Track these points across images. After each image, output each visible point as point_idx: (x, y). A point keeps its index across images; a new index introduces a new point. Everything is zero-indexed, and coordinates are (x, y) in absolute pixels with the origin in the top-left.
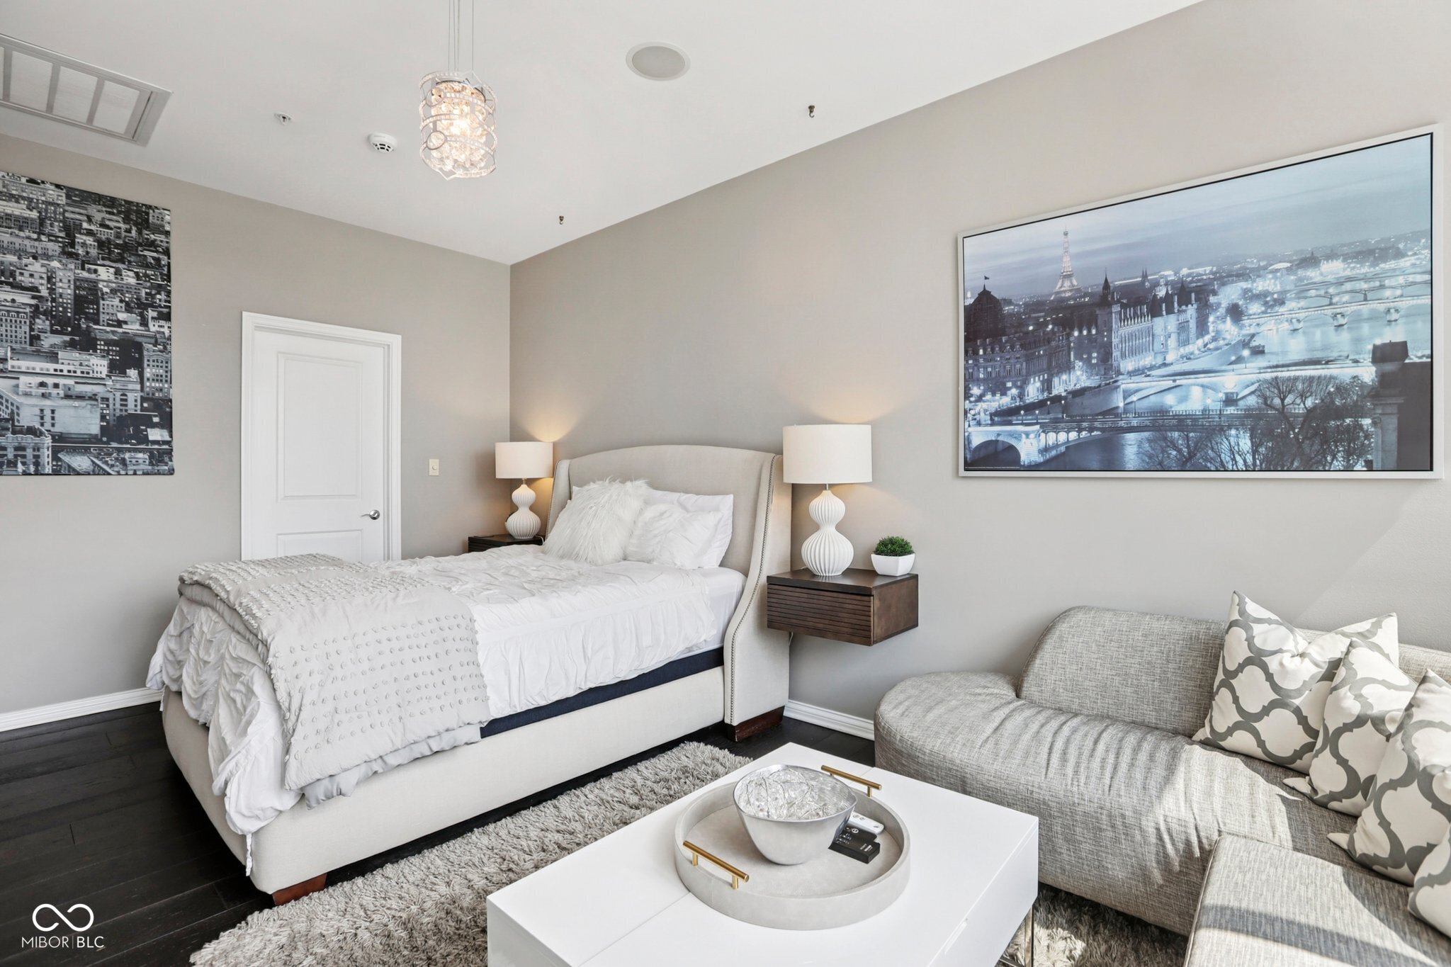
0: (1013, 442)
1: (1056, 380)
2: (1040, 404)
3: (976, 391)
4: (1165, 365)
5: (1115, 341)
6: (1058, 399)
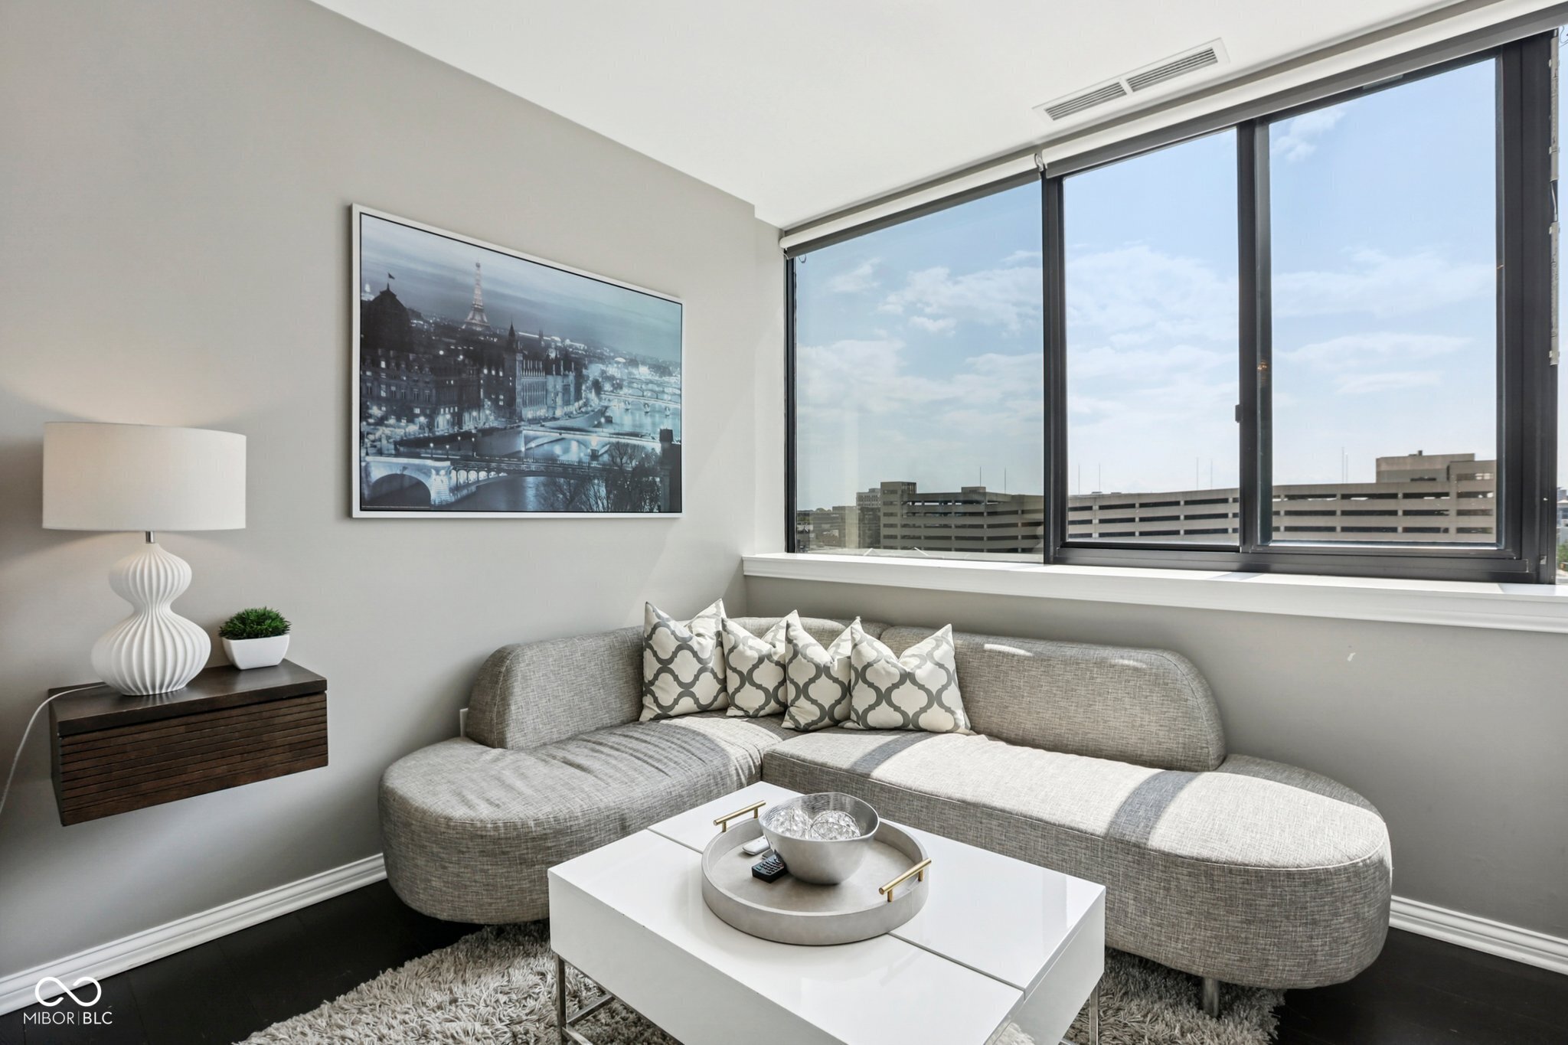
0: (422, 478)
1: (466, 416)
2: (451, 439)
3: (376, 411)
4: (554, 419)
5: (518, 388)
6: (467, 435)
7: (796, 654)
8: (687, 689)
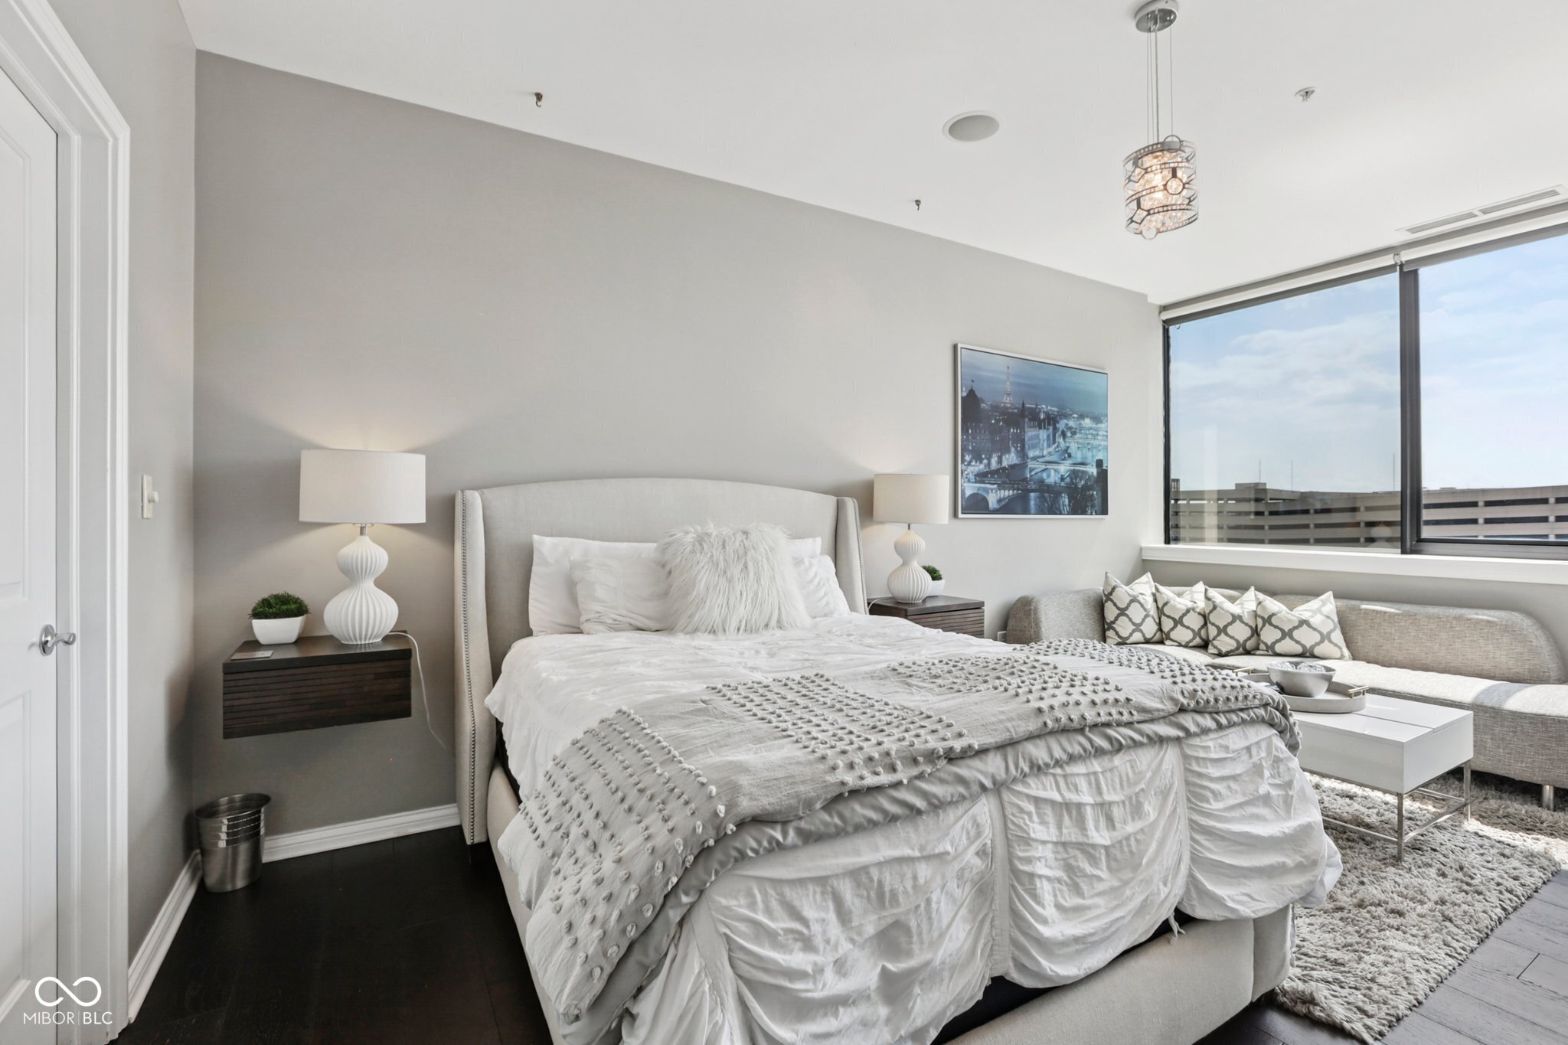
0: (985, 495)
1: (1004, 457)
2: (996, 472)
3: (967, 458)
4: (1043, 456)
5: (1026, 439)
6: (1004, 469)
7: (1215, 608)
8: (1137, 627)
